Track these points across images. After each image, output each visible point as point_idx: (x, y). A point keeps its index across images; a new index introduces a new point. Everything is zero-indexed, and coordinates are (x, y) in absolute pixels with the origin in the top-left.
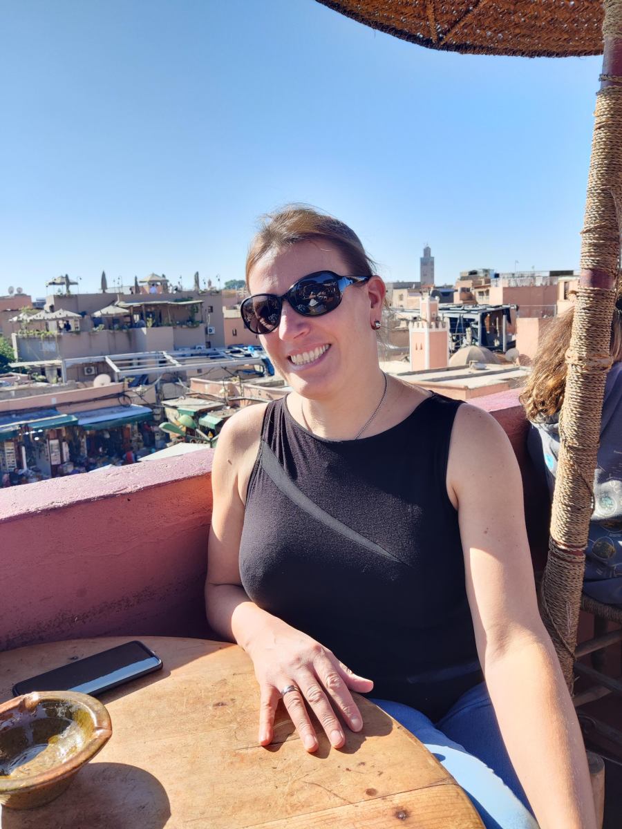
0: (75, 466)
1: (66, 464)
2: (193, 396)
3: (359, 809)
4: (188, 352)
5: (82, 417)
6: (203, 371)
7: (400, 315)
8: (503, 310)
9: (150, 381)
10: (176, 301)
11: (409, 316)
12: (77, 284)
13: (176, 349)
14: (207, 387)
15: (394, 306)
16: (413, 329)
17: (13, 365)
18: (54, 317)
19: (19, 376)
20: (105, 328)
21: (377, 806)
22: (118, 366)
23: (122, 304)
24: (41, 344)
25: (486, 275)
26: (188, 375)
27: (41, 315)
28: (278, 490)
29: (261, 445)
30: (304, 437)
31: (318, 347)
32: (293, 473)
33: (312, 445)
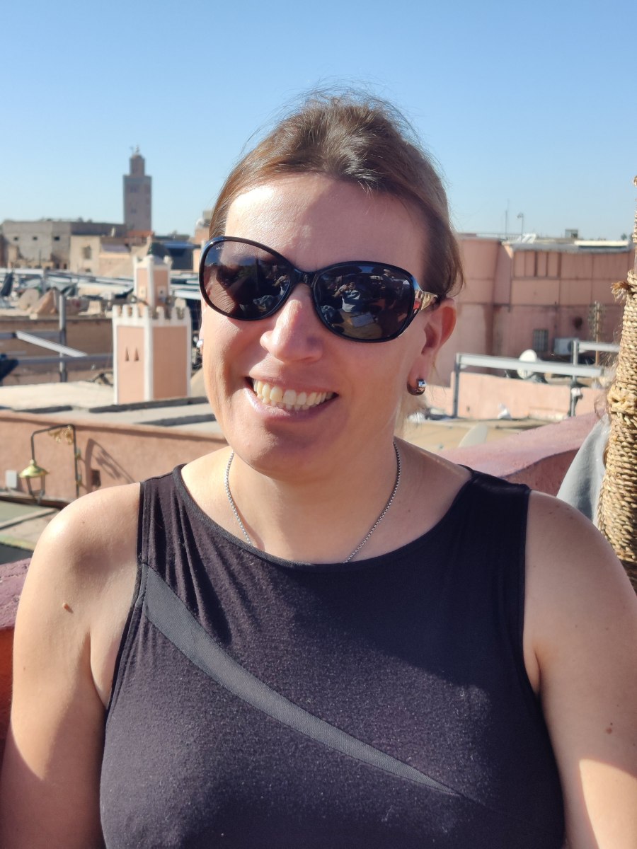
7: (86, 288)
11: (107, 292)
15: (73, 269)
16: (120, 319)
28: (192, 669)
29: (140, 574)
30: (239, 557)
31: (319, 391)
32: (220, 630)
33: (259, 574)
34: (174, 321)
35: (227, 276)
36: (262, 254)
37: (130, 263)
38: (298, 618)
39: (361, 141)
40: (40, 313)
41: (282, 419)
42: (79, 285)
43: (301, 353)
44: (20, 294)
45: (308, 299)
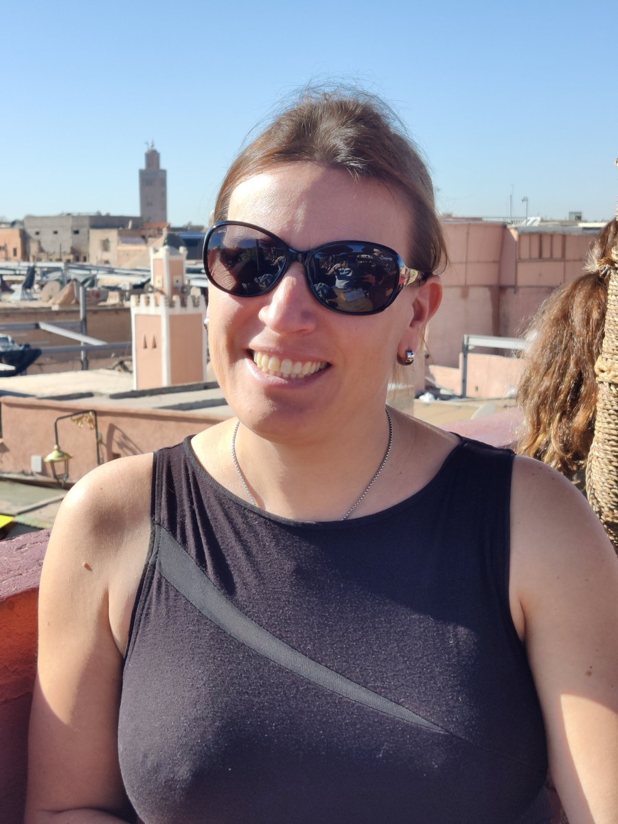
7: (105, 279)
11: (125, 282)
15: (92, 261)
16: (138, 308)
28: (202, 618)
29: (153, 534)
30: (244, 517)
31: (313, 360)
32: (226, 583)
33: (263, 532)
34: (190, 309)
35: (231, 258)
36: (260, 236)
37: (146, 254)
38: (298, 571)
39: (350, 132)
40: (61, 304)
41: (281, 386)
42: (98, 277)
43: (296, 325)
44: (42, 287)
45: (302, 277)
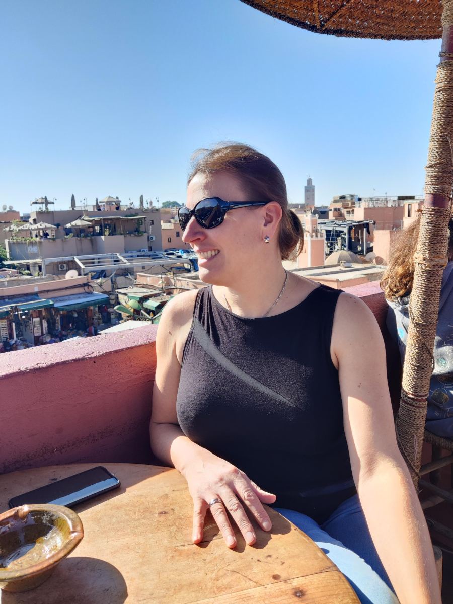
0: (51, 337)
1: (45, 335)
2: (139, 286)
3: (268, 590)
4: (135, 253)
5: (57, 301)
6: (146, 268)
8: (364, 224)
9: (107, 275)
10: (126, 216)
12: (53, 203)
13: (126, 251)
14: (149, 280)
17: (6, 263)
18: (36, 228)
19: (11, 271)
20: (74, 236)
21: (281, 587)
22: (83, 263)
23: (86, 218)
24: (27, 248)
25: (352, 199)
26: (135, 270)
27: (27, 226)
28: (206, 354)
29: (193, 321)
30: (226, 315)
32: (217, 341)
33: (232, 321)
34: (319, 238)
38: (244, 337)
